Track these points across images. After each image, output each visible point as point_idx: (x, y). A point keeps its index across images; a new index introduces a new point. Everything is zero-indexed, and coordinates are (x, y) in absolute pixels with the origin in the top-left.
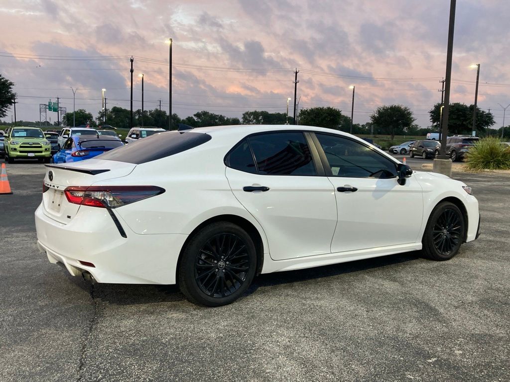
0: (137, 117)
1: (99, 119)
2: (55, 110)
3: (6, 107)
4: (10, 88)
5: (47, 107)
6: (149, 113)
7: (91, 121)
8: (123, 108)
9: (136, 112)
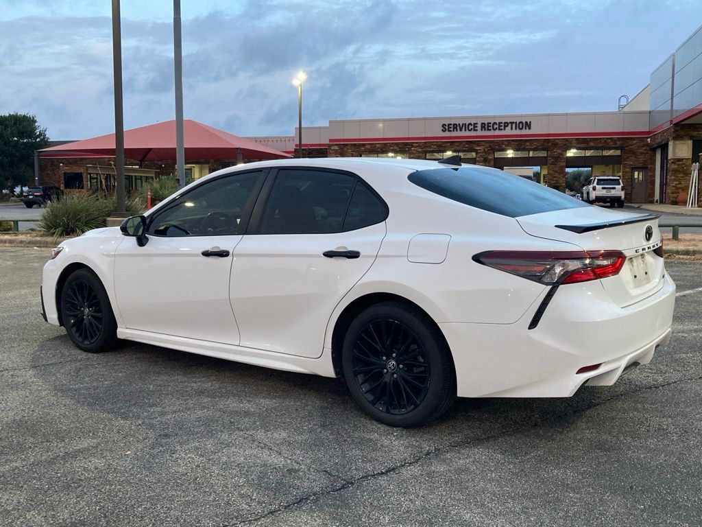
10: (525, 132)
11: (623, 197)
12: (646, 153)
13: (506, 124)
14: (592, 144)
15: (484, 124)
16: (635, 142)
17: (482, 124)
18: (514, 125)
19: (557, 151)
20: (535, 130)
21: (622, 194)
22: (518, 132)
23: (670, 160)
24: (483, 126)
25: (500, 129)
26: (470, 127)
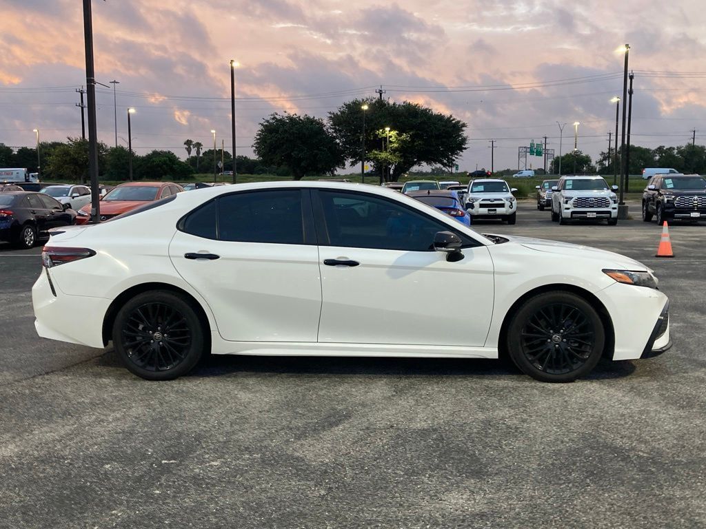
0: (657, 158)
1: (601, 162)
2: (539, 154)
3: (457, 154)
4: (463, 131)
5: (529, 150)
6: (676, 151)
7: (589, 165)
8: (636, 146)
9: (657, 150)
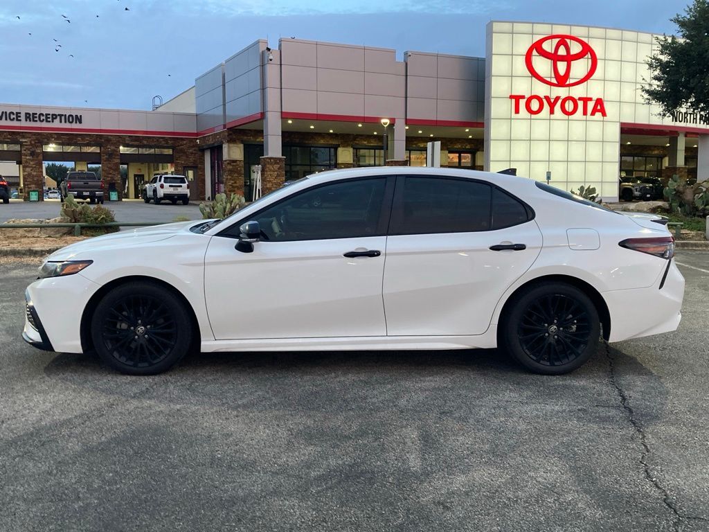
10: (75, 126)
11: (189, 195)
12: (195, 153)
13: (54, 117)
14: (145, 142)
15: (29, 114)
16: (185, 142)
17: (26, 114)
18: (63, 118)
19: (111, 148)
20: (86, 124)
21: (188, 192)
22: (68, 125)
23: (226, 161)
24: (28, 116)
25: (47, 121)
26: (12, 117)
